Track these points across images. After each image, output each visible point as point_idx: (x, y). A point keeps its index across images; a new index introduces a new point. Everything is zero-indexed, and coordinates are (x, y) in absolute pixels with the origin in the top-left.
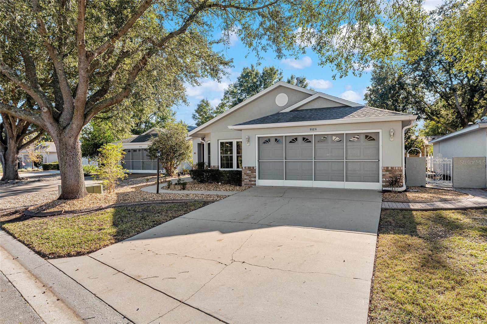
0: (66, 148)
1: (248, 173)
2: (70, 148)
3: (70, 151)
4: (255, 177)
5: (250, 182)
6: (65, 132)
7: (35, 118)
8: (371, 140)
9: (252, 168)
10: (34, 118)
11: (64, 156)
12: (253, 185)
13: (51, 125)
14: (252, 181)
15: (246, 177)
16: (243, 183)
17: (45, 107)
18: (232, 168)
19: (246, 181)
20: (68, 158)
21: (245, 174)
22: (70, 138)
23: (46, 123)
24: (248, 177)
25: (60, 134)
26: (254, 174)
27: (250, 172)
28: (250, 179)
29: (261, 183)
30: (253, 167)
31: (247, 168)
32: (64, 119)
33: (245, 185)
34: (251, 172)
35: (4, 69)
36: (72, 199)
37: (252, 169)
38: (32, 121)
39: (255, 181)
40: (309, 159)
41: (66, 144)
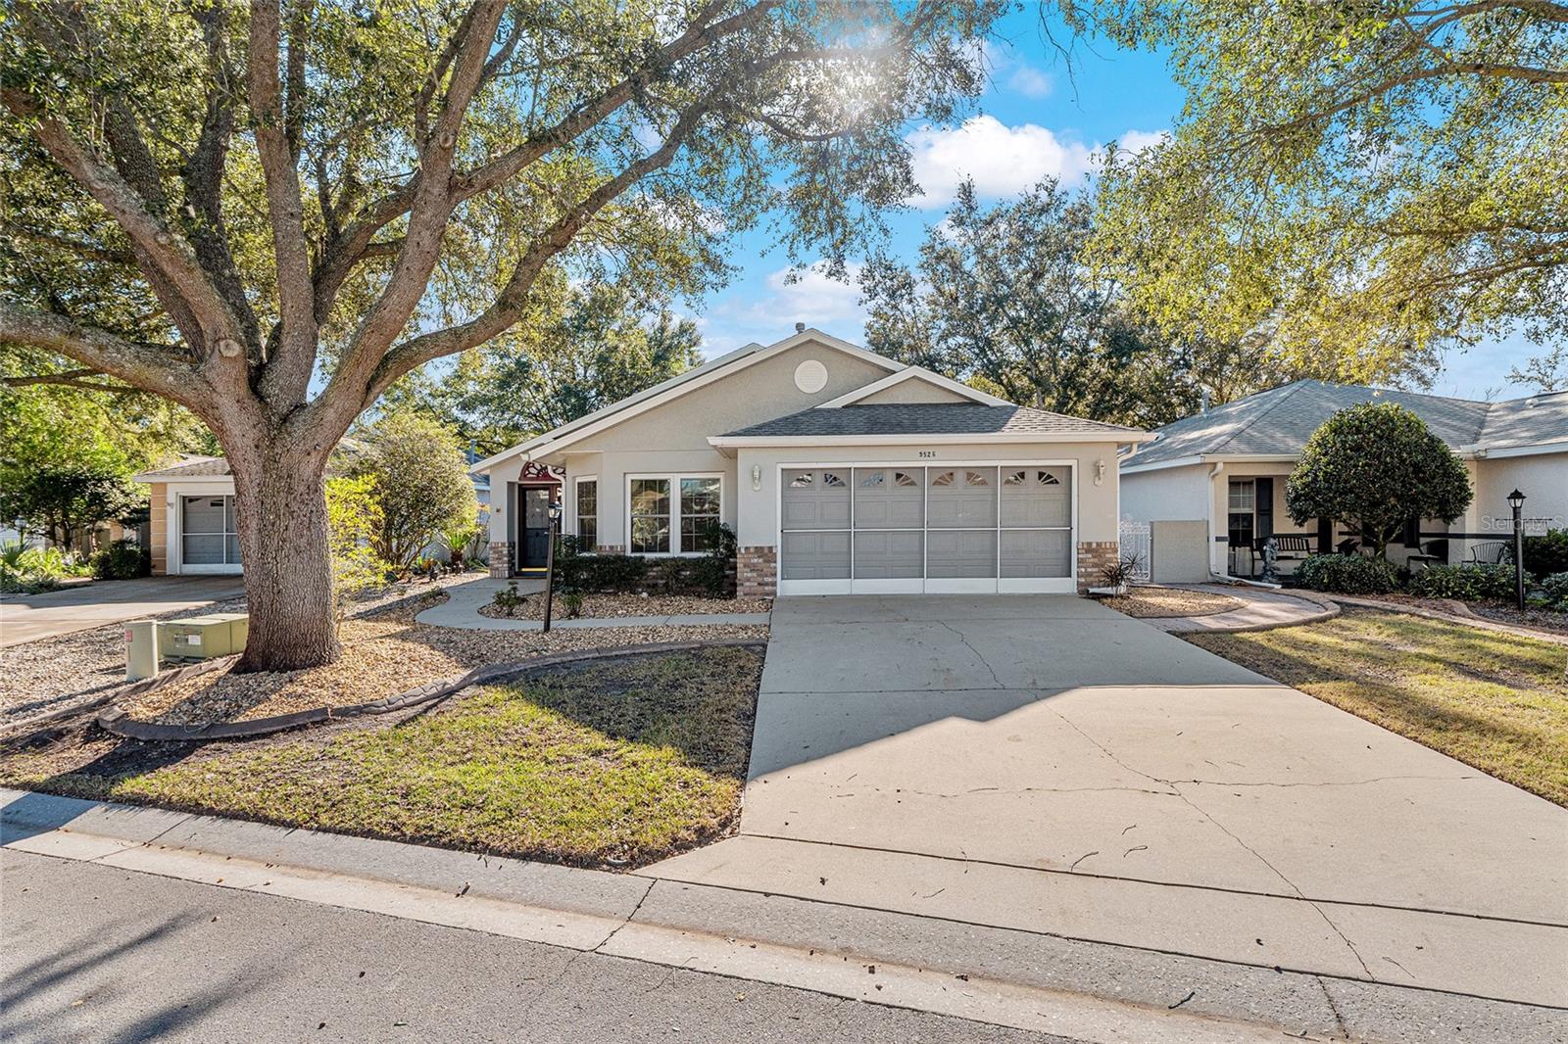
0: (290, 490)
1: (754, 565)
2: (302, 489)
3: (302, 502)
4: (775, 575)
5: (761, 588)
6: (289, 434)
7: (176, 377)
8: (1052, 482)
9: (766, 551)
10: (171, 378)
11: (278, 516)
12: (768, 595)
13: (236, 407)
14: (767, 584)
15: (749, 575)
16: (740, 593)
17: (231, 342)
18: (668, 551)
19: (748, 584)
20: (292, 524)
21: (745, 566)
22: (309, 454)
23: (216, 398)
24: (755, 574)
25: (273, 441)
26: (773, 565)
27: (761, 560)
28: (760, 580)
29: (788, 588)
30: (771, 548)
31: (752, 550)
32: (281, 389)
33: (745, 595)
34: (765, 561)
35: (103, 181)
36: (309, 666)
37: (766, 553)
38: (164, 386)
39: (774, 584)
40: (914, 524)
41: (290, 476)
